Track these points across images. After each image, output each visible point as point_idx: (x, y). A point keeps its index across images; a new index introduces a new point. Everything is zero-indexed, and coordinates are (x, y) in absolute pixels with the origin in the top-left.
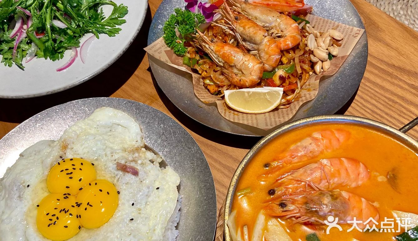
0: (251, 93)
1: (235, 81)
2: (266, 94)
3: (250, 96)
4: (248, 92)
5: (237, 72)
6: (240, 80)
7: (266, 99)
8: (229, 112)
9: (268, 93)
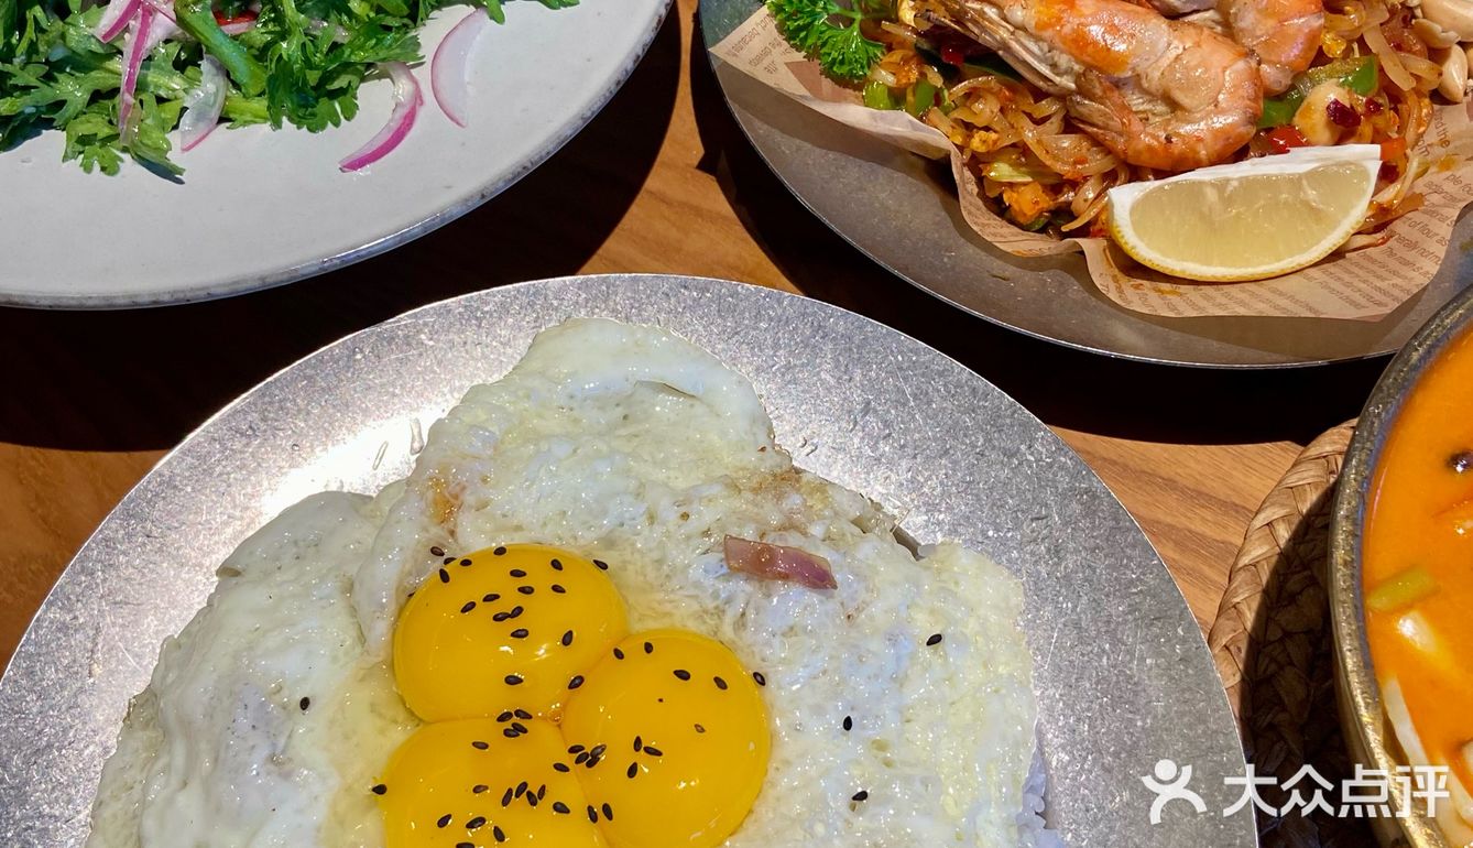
0: (1235, 183)
1: (1141, 146)
2: (1305, 182)
3: (1228, 201)
4: (1221, 186)
5: (1146, 107)
6: (1168, 139)
7: (1306, 204)
8: (1137, 287)
9: (1311, 175)
